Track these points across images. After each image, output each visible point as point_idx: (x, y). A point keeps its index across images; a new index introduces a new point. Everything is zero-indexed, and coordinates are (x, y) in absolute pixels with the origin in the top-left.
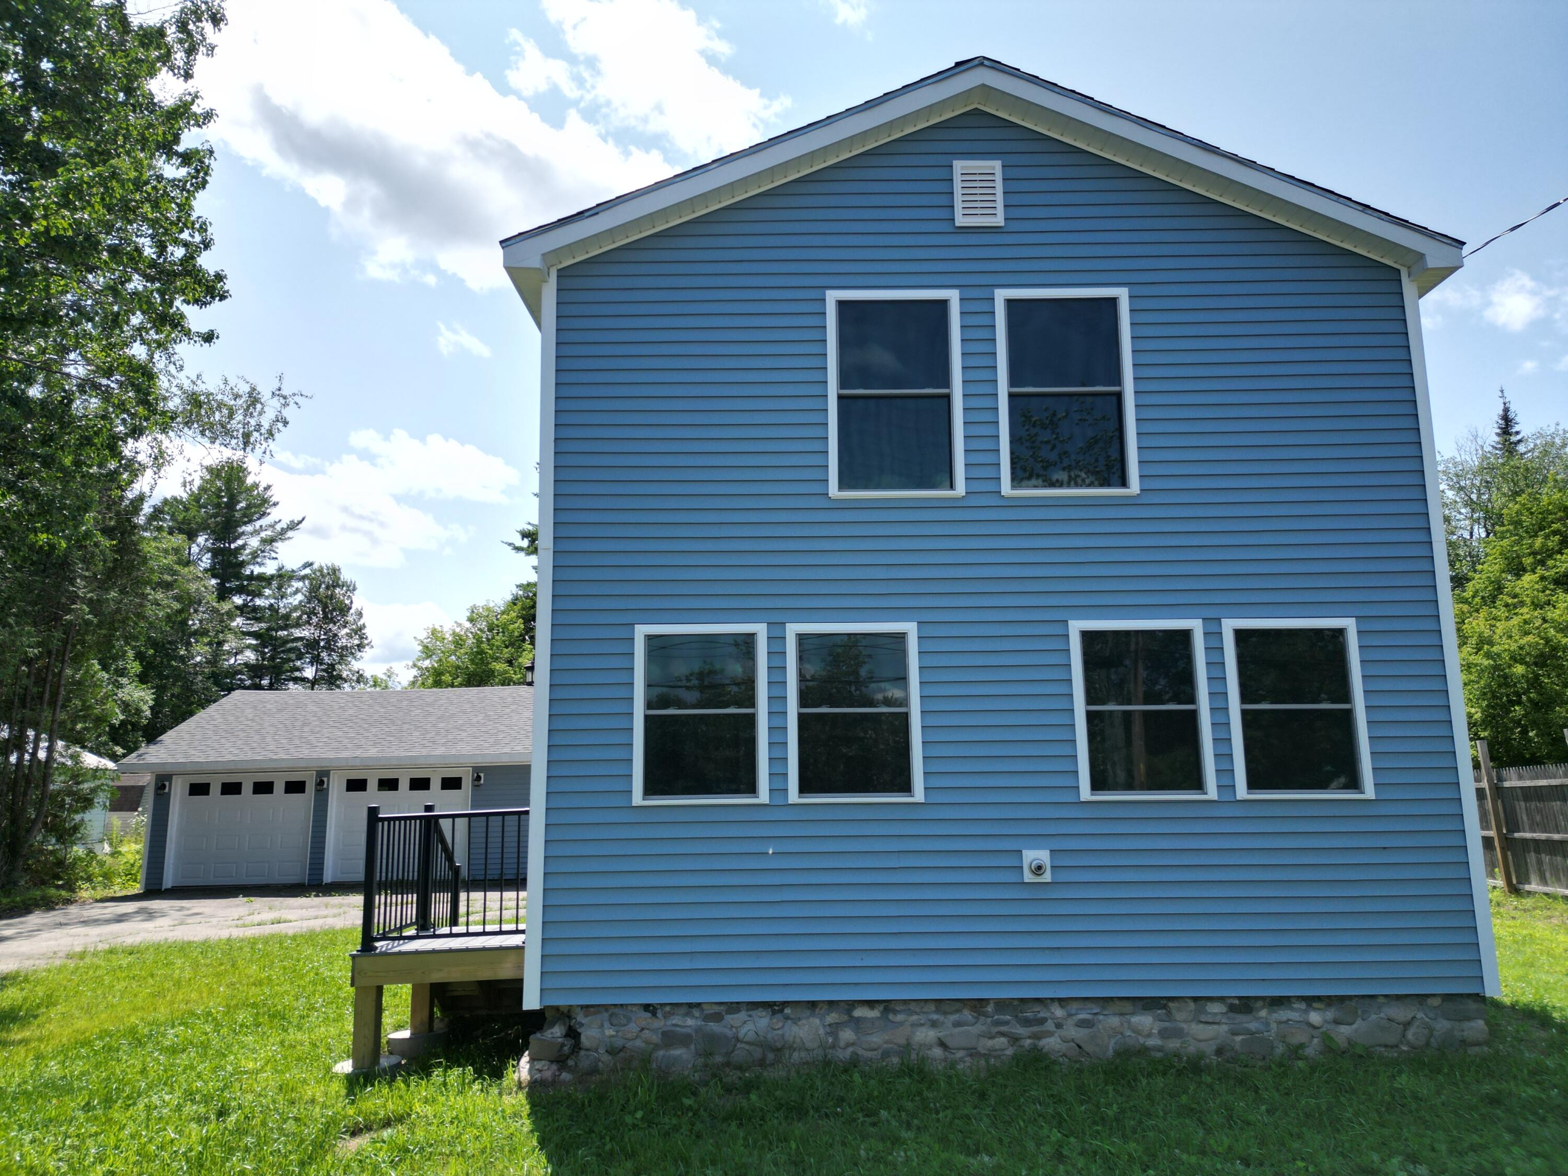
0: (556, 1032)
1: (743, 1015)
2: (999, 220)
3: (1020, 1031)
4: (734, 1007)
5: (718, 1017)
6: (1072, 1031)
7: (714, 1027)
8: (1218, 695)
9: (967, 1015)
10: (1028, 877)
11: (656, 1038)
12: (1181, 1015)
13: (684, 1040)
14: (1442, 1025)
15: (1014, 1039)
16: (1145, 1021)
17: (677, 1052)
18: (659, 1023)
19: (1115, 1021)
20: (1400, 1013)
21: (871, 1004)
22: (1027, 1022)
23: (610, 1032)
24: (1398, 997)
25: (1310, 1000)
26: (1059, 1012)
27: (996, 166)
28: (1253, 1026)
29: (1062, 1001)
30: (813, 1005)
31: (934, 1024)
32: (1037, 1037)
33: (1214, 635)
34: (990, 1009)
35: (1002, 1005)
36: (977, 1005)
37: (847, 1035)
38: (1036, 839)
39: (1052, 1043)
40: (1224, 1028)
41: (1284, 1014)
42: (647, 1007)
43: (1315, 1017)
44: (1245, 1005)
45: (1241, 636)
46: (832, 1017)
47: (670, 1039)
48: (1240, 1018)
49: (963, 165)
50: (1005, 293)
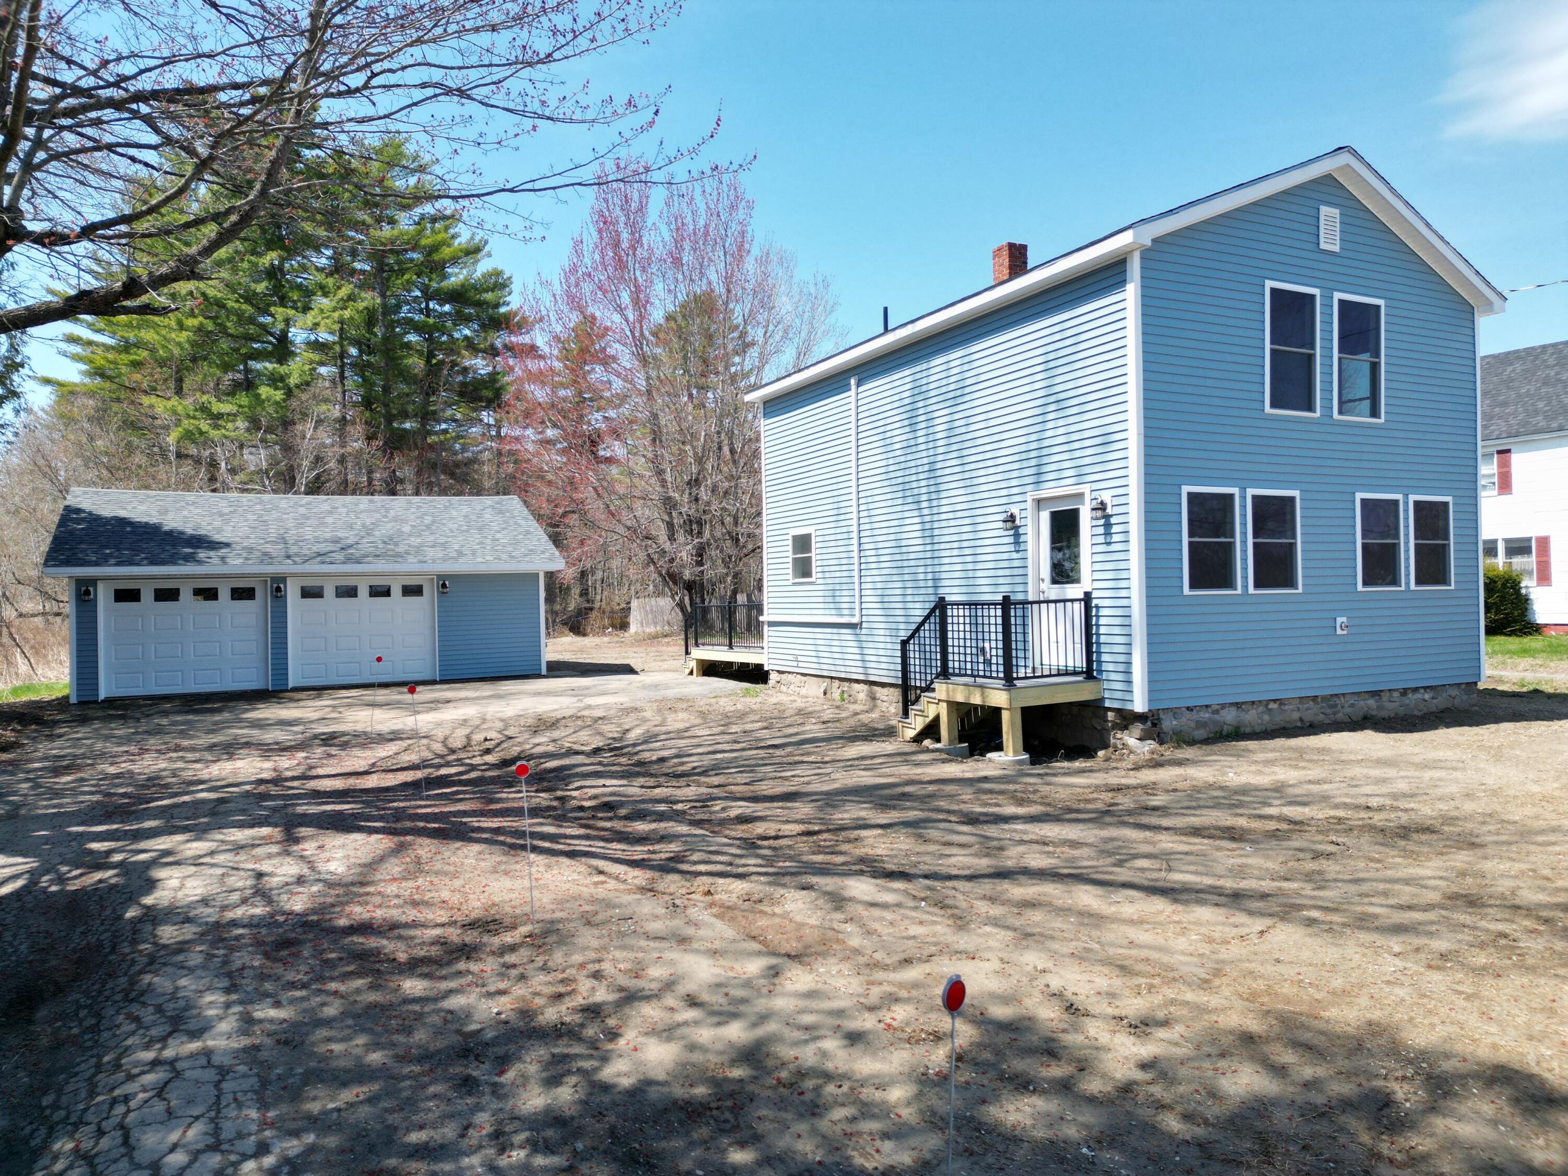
0: (1149, 722)
1: (1226, 710)
2: (1336, 248)
3: (1329, 711)
4: (1223, 706)
7: (1216, 717)
8: (1407, 535)
9: (1310, 704)
10: (1338, 632)
12: (1385, 697)
16: (1372, 702)
17: (1202, 732)
18: (1195, 716)
19: (1362, 703)
20: (1452, 692)
21: (1275, 701)
23: (1174, 722)
24: (1453, 685)
25: (1425, 688)
26: (1344, 700)
27: (1337, 211)
29: (1344, 695)
30: (1253, 703)
31: (1298, 710)
32: (1334, 713)
34: (1319, 699)
35: (1325, 698)
36: (1315, 698)
38: (1342, 612)
41: (1418, 696)
42: (1188, 708)
43: (1427, 696)
44: (1404, 692)
45: (1417, 503)
46: (1261, 709)
47: (1199, 724)
49: (1324, 210)
50: (1338, 296)
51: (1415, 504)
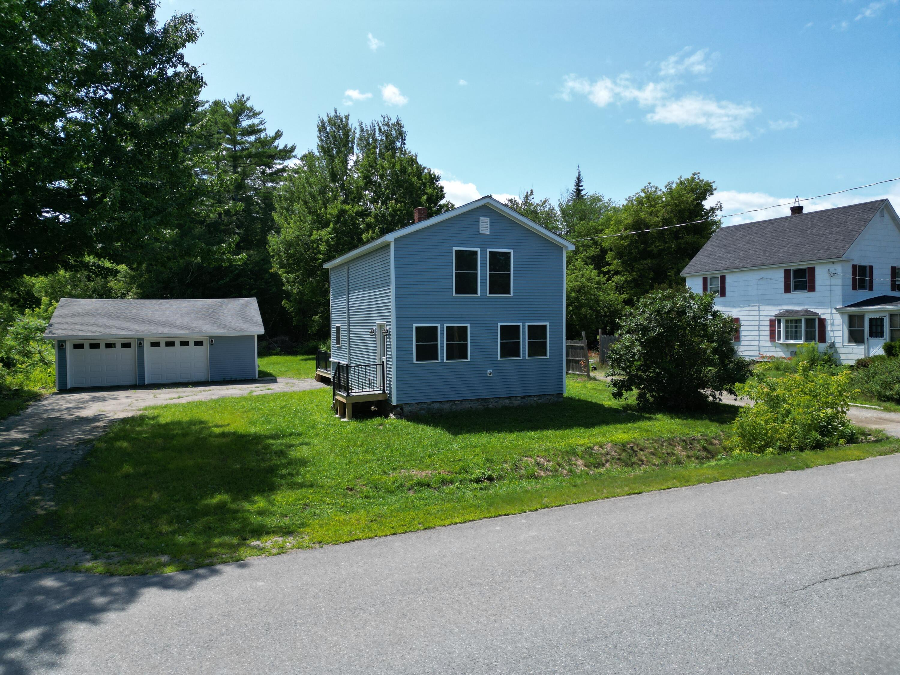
0: (399, 409)
1: (435, 404)
2: (488, 233)
3: (485, 404)
4: (433, 402)
5: (430, 405)
6: (494, 404)
7: (429, 406)
8: (524, 338)
9: (476, 402)
10: (488, 375)
11: (418, 409)
12: (513, 399)
13: (424, 409)
14: (556, 399)
15: (484, 406)
16: (507, 401)
17: (423, 412)
18: (419, 406)
19: (502, 401)
20: (549, 397)
21: (458, 400)
22: (486, 402)
24: (549, 395)
25: (534, 396)
26: (492, 400)
27: (489, 219)
29: (492, 398)
30: (448, 401)
31: (470, 404)
32: (488, 405)
33: (524, 326)
34: (480, 400)
35: (482, 399)
36: (478, 400)
37: (454, 407)
38: (490, 368)
39: (491, 406)
41: (530, 398)
42: (416, 403)
43: (535, 399)
44: (524, 397)
46: (451, 403)
47: (421, 409)
49: (481, 219)
50: (489, 250)
51: (529, 326)
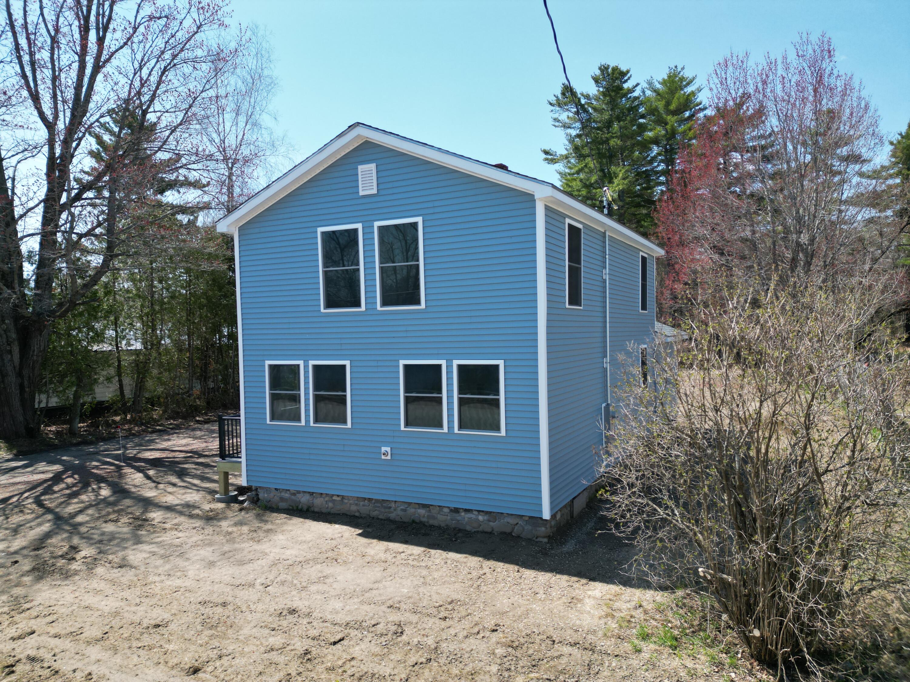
0: (253, 493)
2: (375, 191)
3: (383, 510)
4: (299, 492)
5: (295, 495)
6: (398, 513)
7: (293, 497)
8: (450, 391)
9: (366, 503)
10: (383, 457)
11: (278, 499)
13: (286, 500)
14: (527, 527)
15: (381, 513)
16: (422, 511)
18: (279, 494)
22: (386, 507)
23: (266, 495)
24: (512, 514)
25: (479, 511)
27: (374, 167)
28: (459, 518)
29: (396, 502)
30: (322, 494)
31: (356, 505)
32: (388, 513)
33: (449, 367)
34: (373, 501)
35: (377, 501)
37: (331, 505)
38: (386, 444)
39: (393, 516)
40: (449, 518)
41: (469, 515)
43: (481, 518)
44: (456, 511)
48: (454, 514)
49: (361, 168)
50: (377, 224)
51: (460, 367)
